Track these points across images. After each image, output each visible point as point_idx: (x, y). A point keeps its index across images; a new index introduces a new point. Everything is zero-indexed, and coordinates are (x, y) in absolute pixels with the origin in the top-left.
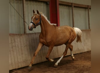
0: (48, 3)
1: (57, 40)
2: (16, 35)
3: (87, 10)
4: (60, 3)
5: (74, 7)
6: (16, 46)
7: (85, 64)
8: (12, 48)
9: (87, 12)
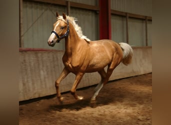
0: (98, 12)
1: (90, 64)
2: (59, 51)
3: (144, 22)
4: (113, 13)
5: (130, 17)
6: (58, 65)
7: (142, 90)
8: (54, 67)
9: (144, 24)
